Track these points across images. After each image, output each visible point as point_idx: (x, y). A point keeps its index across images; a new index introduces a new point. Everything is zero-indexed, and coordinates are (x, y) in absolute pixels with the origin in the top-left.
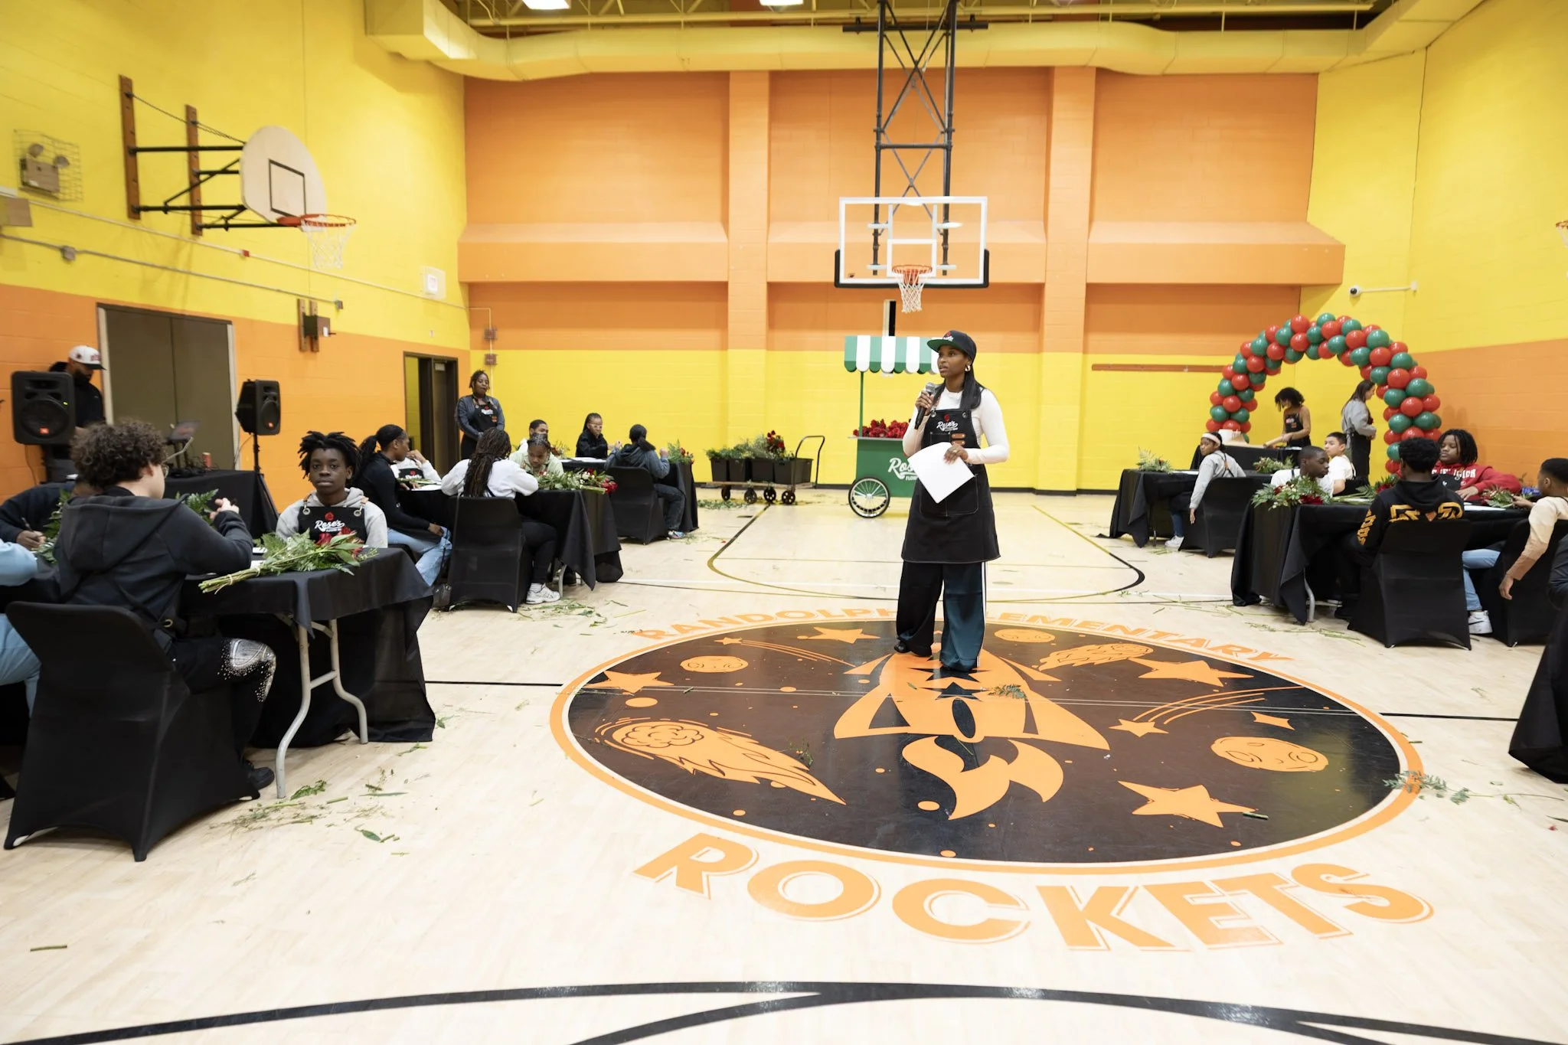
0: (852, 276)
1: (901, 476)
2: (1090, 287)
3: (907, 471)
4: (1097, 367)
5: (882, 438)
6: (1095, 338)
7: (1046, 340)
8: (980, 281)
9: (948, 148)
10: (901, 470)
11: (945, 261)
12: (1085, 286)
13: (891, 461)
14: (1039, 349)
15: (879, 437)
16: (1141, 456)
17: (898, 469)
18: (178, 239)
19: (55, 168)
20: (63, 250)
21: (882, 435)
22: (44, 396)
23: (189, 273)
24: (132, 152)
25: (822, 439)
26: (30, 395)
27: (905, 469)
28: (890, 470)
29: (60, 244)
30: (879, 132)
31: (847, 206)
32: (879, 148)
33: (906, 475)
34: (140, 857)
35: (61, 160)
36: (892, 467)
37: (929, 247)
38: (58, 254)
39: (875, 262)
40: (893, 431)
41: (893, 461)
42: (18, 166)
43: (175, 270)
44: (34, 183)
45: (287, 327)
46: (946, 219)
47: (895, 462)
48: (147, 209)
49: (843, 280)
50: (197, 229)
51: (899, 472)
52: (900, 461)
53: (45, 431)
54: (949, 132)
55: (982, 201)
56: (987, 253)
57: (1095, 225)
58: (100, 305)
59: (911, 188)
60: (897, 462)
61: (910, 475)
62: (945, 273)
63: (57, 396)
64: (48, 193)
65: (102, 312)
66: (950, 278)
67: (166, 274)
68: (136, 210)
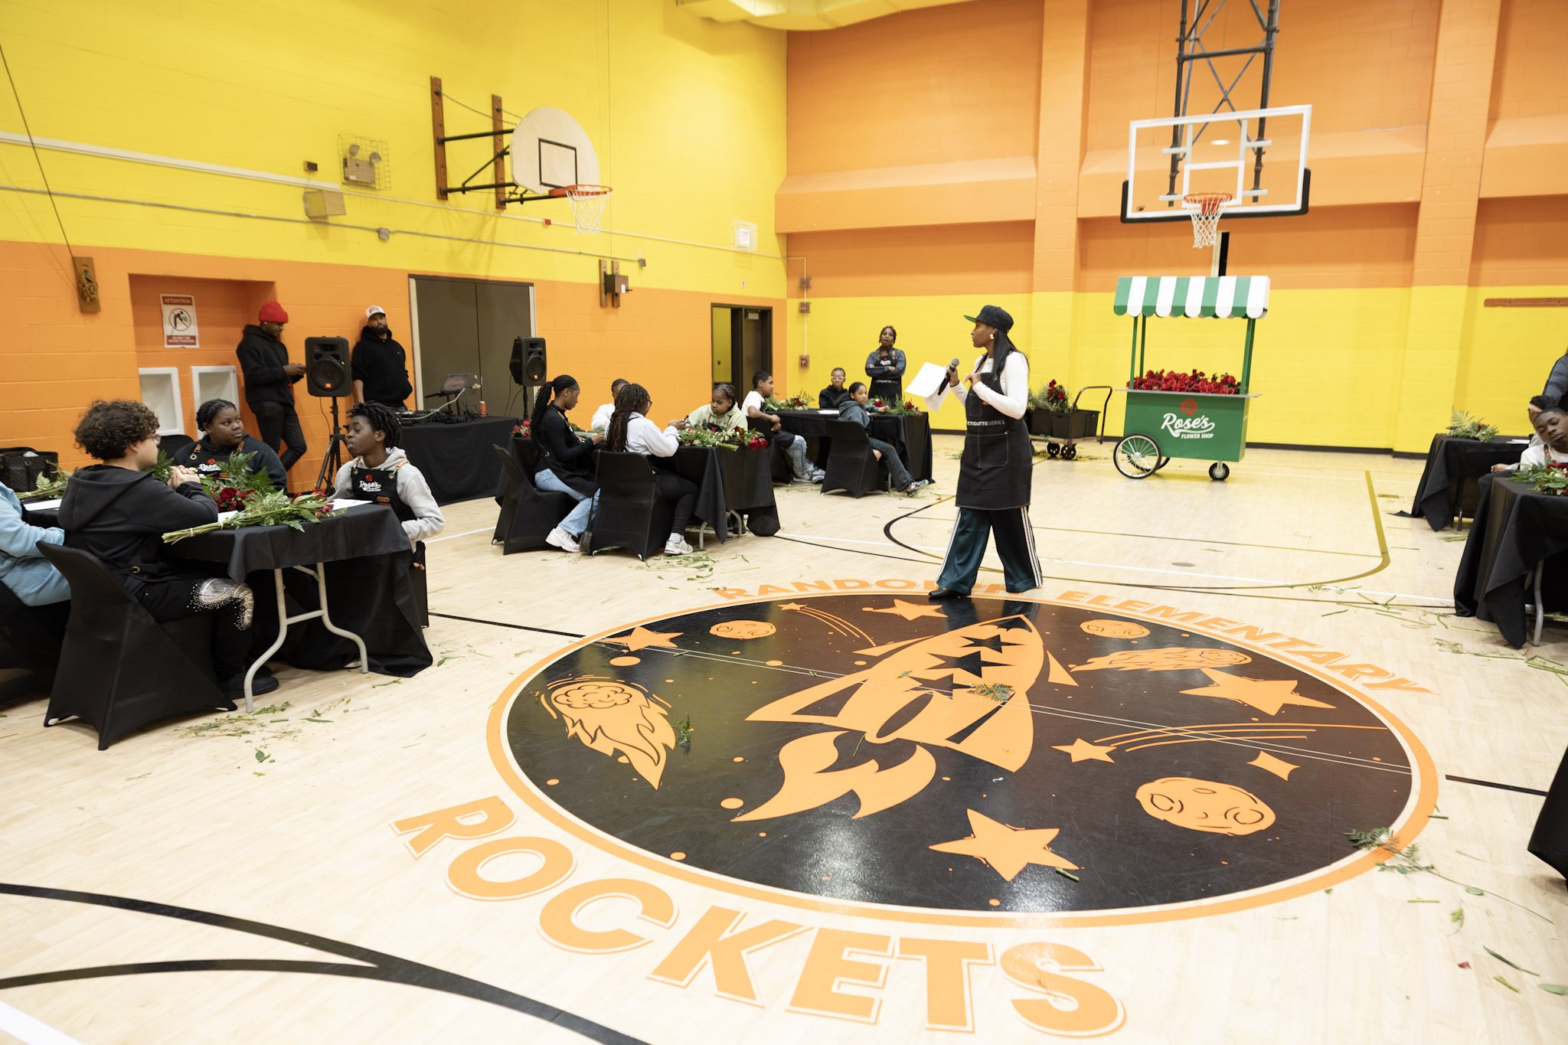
0: (1141, 209)
1: (1176, 434)
2: (1483, 203)
3: (1183, 428)
4: (1490, 303)
5: (1156, 391)
6: (1488, 267)
7: (1417, 271)
8: (1297, 206)
9: (1267, 51)
10: (1176, 427)
11: (1257, 185)
12: (1476, 203)
13: (1165, 417)
14: (1408, 282)
15: (1151, 389)
16: (1454, 418)
17: (1172, 426)
18: (484, 214)
19: (371, 164)
20: (379, 231)
21: (1155, 388)
22: (328, 357)
23: (493, 243)
24: (441, 142)
25: (1109, 390)
26: (318, 356)
27: (1181, 426)
28: (1163, 427)
29: (377, 227)
30: (1181, 42)
31: (1138, 130)
32: (1181, 60)
33: (1181, 433)
34: (103, 746)
35: (375, 156)
36: (1166, 423)
37: (1235, 170)
38: (376, 235)
39: (1172, 191)
40: (1168, 383)
41: (1167, 416)
42: (342, 165)
43: (480, 242)
44: (353, 178)
45: (589, 286)
46: (1261, 135)
47: (1169, 418)
48: (452, 190)
49: (1130, 214)
50: (501, 204)
51: (1174, 430)
52: (1175, 417)
53: (328, 386)
54: (1270, 31)
55: (1305, 110)
56: (1307, 174)
57: (1500, 125)
58: (411, 276)
59: (1225, 102)
60: (1172, 418)
61: (1187, 433)
62: (1255, 199)
63: (337, 357)
64: (367, 184)
65: (413, 282)
66: (1261, 204)
67: (472, 245)
68: (443, 193)
